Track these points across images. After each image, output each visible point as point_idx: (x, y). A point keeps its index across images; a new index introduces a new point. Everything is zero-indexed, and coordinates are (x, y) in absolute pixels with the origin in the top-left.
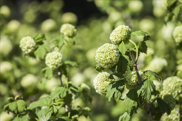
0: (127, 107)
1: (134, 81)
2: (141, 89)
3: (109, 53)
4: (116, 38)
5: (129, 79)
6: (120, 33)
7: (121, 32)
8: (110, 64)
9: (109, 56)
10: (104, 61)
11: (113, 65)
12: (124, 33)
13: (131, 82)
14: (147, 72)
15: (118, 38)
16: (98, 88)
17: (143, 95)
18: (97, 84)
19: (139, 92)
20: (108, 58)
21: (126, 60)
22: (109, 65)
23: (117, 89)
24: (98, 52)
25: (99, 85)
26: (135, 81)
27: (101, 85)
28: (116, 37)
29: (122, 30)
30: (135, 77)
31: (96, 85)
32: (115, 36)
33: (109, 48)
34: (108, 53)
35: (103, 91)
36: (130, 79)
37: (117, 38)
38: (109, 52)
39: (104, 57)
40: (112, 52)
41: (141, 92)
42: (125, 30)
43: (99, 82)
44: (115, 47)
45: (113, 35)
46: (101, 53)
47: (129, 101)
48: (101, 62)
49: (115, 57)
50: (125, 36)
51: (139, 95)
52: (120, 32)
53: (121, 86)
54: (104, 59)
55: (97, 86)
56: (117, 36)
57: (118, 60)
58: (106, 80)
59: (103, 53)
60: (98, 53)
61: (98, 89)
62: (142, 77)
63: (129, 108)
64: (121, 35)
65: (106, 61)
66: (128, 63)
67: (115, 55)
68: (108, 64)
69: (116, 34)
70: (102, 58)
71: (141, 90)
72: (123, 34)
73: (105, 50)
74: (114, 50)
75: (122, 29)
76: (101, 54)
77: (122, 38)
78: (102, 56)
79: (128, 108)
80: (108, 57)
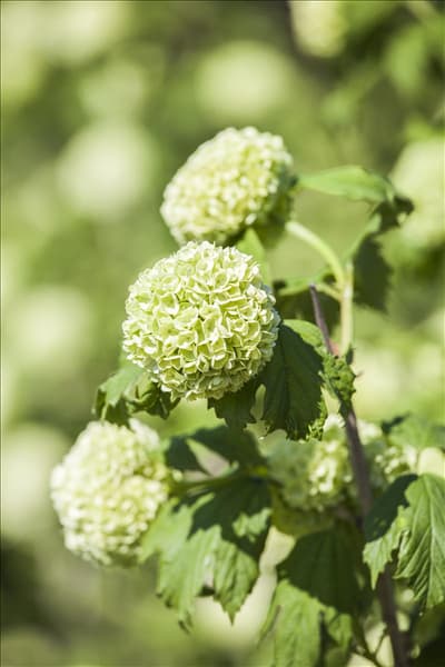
0: (288, 648)
1: (322, 479)
2: (389, 536)
3: (223, 308)
4: (207, 215)
5: (292, 471)
6: (238, 180)
7: (242, 174)
8: (224, 373)
9: (224, 324)
10: (189, 354)
11: (237, 385)
12: (262, 181)
13: (305, 486)
14: (404, 425)
15: (224, 211)
16: (91, 522)
17: (406, 574)
18: (79, 494)
19: (375, 555)
20: (214, 337)
21: (310, 348)
22: (217, 381)
23: (228, 535)
24: (144, 299)
25: (98, 501)
26: (335, 481)
27: (112, 504)
28: (208, 206)
29: (243, 164)
30: (336, 454)
31: (79, 502)
32: (204, 196)
33: (221, 271)
34: (216, 306)
35: (120, 545)
36: (299, 470)
37: (213, 211)
38: (221, 296)
39: (187, 332)
40: (238, 296)
41: (395, 553)
42: (262, 162)
43: (95, 483)
44: (255, 270)
45: (188, 192)
46: (170, 302)
47: (297, 611)
48: (163, 363)
49: (257, 334)
50: (266, 199)
51: (381, 576)
52: (235, 173)
53: (250, 514)
54: (186, 346)
55: (81, 507)
56: (219, 198)
57: (269, 353)
58: (136, 473)
59: (184, 302)
60: (145, 306)
61: (88, 528)
62: (374, 456)
63: (298, 657)
64: (241, 194)
65: (202, 357)
66: (322, 368)
67: (258, 318)
68: (209, 379)
69: (211, 186)
70: (172, 340)
71: (390, 540)
72: (256, 185)
73: (192, 283)
74: (251, 290)
75: (246, 153)
76: (170, 311)
77: (247, 212)
78: (178, 325)
79: (292, 654)
80: (211, 328)
